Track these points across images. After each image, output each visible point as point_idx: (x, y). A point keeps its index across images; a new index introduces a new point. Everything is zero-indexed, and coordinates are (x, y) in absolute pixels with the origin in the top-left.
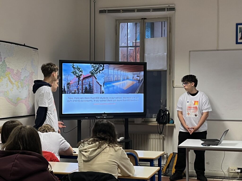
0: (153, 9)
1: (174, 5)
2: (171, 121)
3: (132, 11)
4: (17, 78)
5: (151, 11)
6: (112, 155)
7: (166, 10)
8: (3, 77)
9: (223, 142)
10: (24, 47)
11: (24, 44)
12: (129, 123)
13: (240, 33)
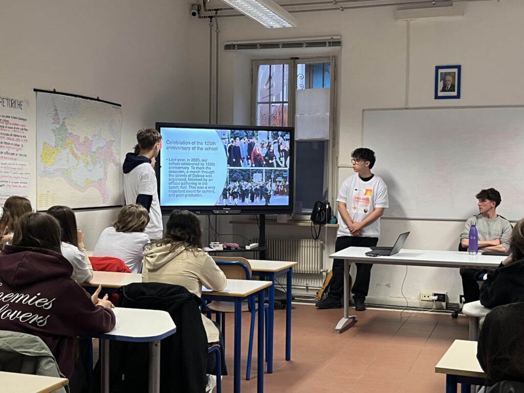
0: (307, 43)
1: (339, 37)
2: (333, 220)
3: (275, 46)
4: (86, 149)
5: (305, 46)
6: (189, 263)
7: (327, 44)
8: (61, 147)
9: (401, 251)
10: (97, 102)
11: (98, 97)
12: (266, 222)
13: (442, 82)
